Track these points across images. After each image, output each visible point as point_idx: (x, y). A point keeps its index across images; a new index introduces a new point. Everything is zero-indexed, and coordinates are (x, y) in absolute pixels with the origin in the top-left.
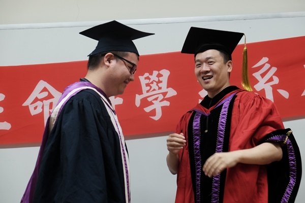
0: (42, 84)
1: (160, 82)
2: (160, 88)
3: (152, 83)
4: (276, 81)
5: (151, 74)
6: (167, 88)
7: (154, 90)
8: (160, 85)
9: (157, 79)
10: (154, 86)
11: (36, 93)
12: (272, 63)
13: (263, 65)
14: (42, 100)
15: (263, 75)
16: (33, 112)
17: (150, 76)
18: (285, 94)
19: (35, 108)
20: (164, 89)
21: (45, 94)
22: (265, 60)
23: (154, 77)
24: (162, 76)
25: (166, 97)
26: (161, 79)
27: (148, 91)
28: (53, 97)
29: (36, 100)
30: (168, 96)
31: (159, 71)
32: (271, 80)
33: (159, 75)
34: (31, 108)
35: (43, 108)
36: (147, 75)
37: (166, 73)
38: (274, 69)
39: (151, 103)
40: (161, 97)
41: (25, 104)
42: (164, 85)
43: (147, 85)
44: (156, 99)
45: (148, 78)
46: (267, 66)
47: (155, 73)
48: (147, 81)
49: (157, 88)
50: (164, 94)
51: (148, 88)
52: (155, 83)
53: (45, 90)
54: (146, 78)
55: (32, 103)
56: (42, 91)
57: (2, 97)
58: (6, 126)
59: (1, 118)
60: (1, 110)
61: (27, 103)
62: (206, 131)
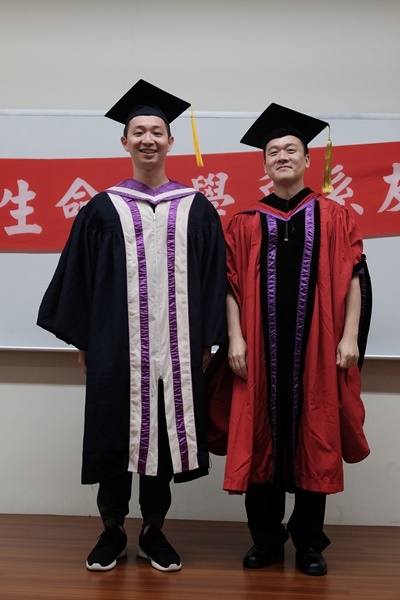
0: (79, 183)
1: (215, 187)
2: (215, 194)
3: (207, 187)
4: (350, 193)
5: (206, 177)
6: (225, 194)
7: (209, 196)
8: (216, 190)
9: (212, 184)
10: (209, 191)
11: (72, 192)
12: (347, 173)
13: (336, 175)
14: (78, 201)
15: (335, 186)
16: (68, 215)
17: (205, 180)
18: (359, 209)
19: (70, 210)
20: (220, 196)
21: (82, 194)
22: (339, 168)
23: (209, 181)
24: (218, 180)
25: (223, 204)
26: (217, 183)
29: (72, 200)
31: (215, 174)
32: (344, 191)
33: (216, 179)
34: (66, 210)
36: (201, 178)
37: (223, 177)
38: (349, 180)
40: (216, 204)
41: (57, 205)
42: (220, 191)
43: (201, 189)
45: (202, 182)
46: (342, 175)
47: (211, 176)
48: (201, 185)
49: (212, 194)
50: (220, 201)
52: (210, 188)
53: (82, 189)
54: (200, 182)
55: (67, 204)
56: (78, 191)
57: (32, 195)
58: (36, 229)
59: (30, 220)
60: (30, 210)
61: (61, 203)
62: (286, 240)
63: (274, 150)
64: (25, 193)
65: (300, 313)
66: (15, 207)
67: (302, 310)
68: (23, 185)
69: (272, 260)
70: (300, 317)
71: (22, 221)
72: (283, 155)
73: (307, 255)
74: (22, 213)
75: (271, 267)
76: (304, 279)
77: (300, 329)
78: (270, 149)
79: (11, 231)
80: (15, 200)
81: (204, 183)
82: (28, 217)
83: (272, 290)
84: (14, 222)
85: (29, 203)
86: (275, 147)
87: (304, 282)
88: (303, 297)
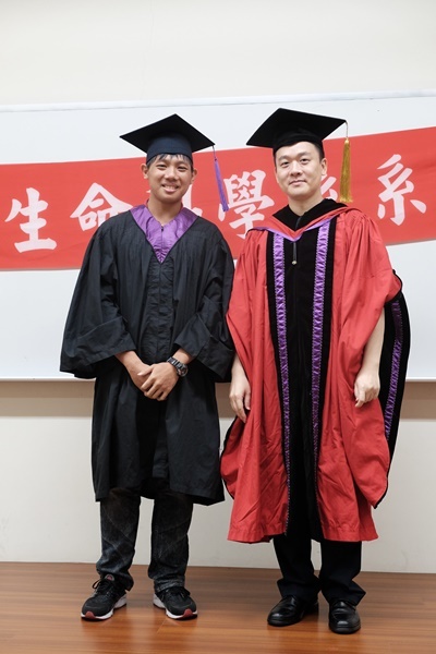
0: (96, 189)
1: (251, 187)
2: (252, 196)
3: (241, 188)
4: (410, 187)
5: (240, 176)
6: (262, 195)
7: (244, 198)
8: (252, 191)
9: (248, 184)
10: (244, 193)
11: (88, 200)
13: (394, 165)
14: (95, 210)
15: (392, 180)
16: (85, 226)
17: (239, 180)
18: (420, 206)
19: (87, 221)
20: (257, 198)
21: (100, 202)
22: (396, 158)
23: (244, 180)
24: (254, 179)
26: (253, 183)
27: (235, 200)
28: (110, 207)
29: (88, 210)
30: (261, 207)
31: (251, 171)
32: (403, 186)
33: (251, 178)
34: (82, 221)
35: (97, 220)
36: (234, 177)
37: (260, 175)
38: (408, 172)
39: (239, 217)
40: (253, 208)
41: (74, 215)
42: (257, 191)
43: (235, 191)
44: (246, 211)
45: (235, 182)
46: (399, 167)
47: (246, 175)
48: (235, 186)
49: (247, 195)
50: (258, 204)
51: (236, 195)
52: (245, 189)
53: (99, 196)
54: (233, 182)
55: (83, 214)
56: (95, 199)
57: (43, 205)
58: (50, 244)
59: (43, 234)
60: (42, 223)
61: (77, 213)
62: (294, 262)
63: (285, 161)
64: (36, 204)
65: (315, 344)
66: (25, 219)
67: (317, 340)
68: (33, 194)
69: (280, 287)
70: (316, 347)
71: (34, 236)
72: (295, 167)
73: (319, 278)
74: (33, 226)
75: (279, 295)
76: (318, 305)
77: (317, 362)
78: (280, 159)
79: (22, 247)
80: (25, 212)
81: (238, 183)
82: (40, 230)
83: (282, 321)
84: (25, 237)
85: (41, 215)
86: (285, 157)
87: (318, 308)
88: (318, 326)
